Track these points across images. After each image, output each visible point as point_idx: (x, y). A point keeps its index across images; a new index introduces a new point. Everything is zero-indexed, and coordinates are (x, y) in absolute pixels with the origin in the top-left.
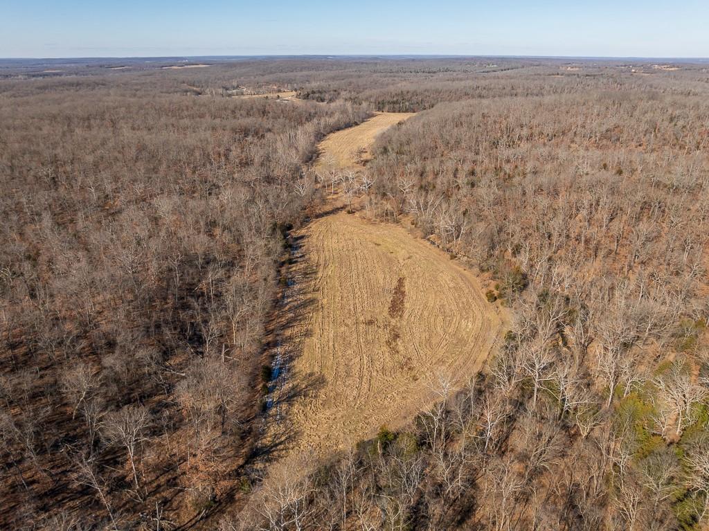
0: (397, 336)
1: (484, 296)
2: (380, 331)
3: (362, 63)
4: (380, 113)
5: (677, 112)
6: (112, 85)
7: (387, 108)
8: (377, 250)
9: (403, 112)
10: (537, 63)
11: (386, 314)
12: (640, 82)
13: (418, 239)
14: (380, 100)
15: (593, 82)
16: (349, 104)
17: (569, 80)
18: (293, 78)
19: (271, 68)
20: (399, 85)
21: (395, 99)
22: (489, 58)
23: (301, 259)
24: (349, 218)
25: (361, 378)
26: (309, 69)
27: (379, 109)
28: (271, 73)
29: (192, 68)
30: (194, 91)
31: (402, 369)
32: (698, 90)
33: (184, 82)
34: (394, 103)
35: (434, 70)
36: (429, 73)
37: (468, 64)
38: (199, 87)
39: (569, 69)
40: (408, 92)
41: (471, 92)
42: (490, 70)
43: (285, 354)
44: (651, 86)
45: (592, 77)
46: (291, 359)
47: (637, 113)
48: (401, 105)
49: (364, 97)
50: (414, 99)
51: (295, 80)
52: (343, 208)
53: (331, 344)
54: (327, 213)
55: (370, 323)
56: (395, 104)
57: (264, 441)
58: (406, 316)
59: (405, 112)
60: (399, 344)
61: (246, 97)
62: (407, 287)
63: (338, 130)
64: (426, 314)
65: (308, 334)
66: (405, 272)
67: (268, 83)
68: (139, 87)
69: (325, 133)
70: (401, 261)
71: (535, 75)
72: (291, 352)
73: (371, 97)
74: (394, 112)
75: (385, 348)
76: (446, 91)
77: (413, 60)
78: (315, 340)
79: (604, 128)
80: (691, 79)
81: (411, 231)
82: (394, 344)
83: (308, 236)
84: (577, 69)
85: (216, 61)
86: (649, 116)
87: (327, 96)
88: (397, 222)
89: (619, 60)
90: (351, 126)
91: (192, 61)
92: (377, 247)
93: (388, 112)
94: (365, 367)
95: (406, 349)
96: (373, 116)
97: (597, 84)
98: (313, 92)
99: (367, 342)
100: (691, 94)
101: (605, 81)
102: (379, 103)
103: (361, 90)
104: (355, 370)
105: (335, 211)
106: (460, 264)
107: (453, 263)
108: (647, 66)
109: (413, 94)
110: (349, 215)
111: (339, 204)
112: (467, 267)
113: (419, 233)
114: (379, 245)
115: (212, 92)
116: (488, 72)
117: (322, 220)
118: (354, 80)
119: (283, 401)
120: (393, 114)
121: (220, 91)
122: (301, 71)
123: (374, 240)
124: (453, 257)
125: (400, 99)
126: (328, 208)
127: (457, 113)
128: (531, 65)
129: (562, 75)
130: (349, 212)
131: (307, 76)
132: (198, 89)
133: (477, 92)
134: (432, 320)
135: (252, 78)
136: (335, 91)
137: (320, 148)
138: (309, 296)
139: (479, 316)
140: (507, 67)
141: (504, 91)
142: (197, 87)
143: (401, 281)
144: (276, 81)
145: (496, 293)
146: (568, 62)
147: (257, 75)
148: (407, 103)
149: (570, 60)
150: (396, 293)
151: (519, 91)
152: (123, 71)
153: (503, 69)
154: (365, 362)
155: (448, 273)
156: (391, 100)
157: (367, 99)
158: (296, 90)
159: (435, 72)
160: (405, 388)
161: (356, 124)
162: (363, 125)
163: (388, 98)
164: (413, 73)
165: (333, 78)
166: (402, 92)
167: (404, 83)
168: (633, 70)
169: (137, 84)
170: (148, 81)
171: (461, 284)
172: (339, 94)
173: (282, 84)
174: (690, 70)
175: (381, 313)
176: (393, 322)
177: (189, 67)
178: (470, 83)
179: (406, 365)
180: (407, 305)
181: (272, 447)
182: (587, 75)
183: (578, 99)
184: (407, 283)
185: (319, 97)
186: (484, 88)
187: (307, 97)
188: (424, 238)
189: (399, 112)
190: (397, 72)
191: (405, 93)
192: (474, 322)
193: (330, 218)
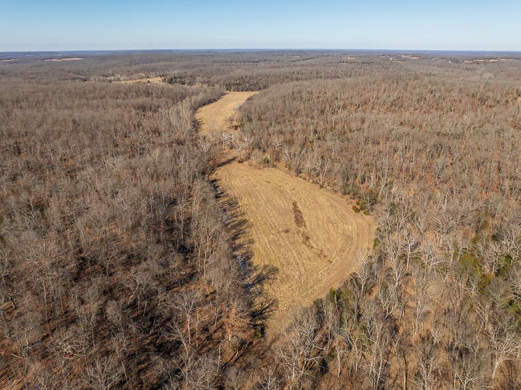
0: (308, 238)
1: (351, 210)
2: (296, 235)
3: (203, 56)
4: (228, 92)
5: (434, 87)
6: (10, 74)
7: (233, 88)
8: (270, 186)
9: (245, 91)
10: (327, 55)
11: (294, 225)
12: (399, 67)
13: (294, 177)
14: (227, 82)
15: (369, 67)
16: (205, 86)
17: (353, 66)
18: (156, 68)
19: (136, 60)
20: (237, 72)
21: (238, 82)
22: (291, 51)
23: (223, 195)
24: (240, 166)
25: (297, 264)
26: (164, 60)
27: (227, 89)
28: (136, 64)
29: (70, 61)
30: (81, 79)
31: (320, 257)
32: (435, 72)
33: (70, 72)
34: (237, 84)
35: (256, 60)
36: (253, 62)
37: (278, 55)
38: (83, 75)
39: (349, 58)
40: (246, 77)
41: (290, 76)
42: (295, 60)
43: (242, 255)
44: (406, 70)
45: (367, 64)
46: (248, 258)
47: (409, 88)
48: (243, 86)
49: (215, 81)
50: (252, 82)
51: (157, 69)
52: (234, 159)
53: (269, 246)
54: (224, 164)
55: (287, 231)
56: (239, 85)
57: (255, 308)
58: (308, 224)
59: (246, 91)
60: (311, 242)
61: (123, 82)
62: (300, 208)
63: (204, 105)
64: (320, 223)
65: (251, 242)
66: (294, 199)
67: (137, 72)
68: (35, 76)
69: (196, 107)
70: (289, 192)
71: (328, 63)
72: (245, 253)
73: (220, 80)
74: (238, 91)
75: (304, 246)
76: (273, 76)
77: (238, 53)
78: (257, 245)
79: (391, 99)
80: (428, 65)
81: (287, 173)
82: (308, 243)
83: (219, 180)
84: (354, 58)
85: (85, 55)
86: (417, 90)
87: (187, 81)
88: (274, 166)
89: (378, 52)
90: (212, 102)
91: (66, 55)
92: (268, 184)
93: (234, 91)
94: (297, 259)
95: (317, 245)
96: (224, 94)
97: (372, 69)
98: (175, 78)
99: (291, 243)
100: (432, 75)
101: (376, 66)
102: (227, 85)
103: (210, 75)
104: (292, 260)
105: (229, 162)
106: (328, 191)
107: (322, 190)
108: (398, 56)
109: (250, 78)
110: (241, 164)
111: (230, 157)
112: (333, 193)
113: (293, 173)
114: (269, 182)
115: (95, 79)
116: (294, 61)
117: (223, 167)
118: (203, 68)
119: (256, 283)
120: (238, 93)
121: (102, 78)
122: (159, 62)
123: (265, 179)
124: (322, 187)
125: (241, 82)
126: (223, 160)
127: (290, 91)
128: (323, 56)
129: (347, 63)
130: (239, 162)
131: (165, 66)
132: (83, 77)
133: (295, 76)
134: (326, 226)
135: (123, 67)
136: (191, 77)
137: (197, 118)
138: (240, 218)
139: (354, 222)
140: (307, 57)
141: (312, 75)
142: (81, 75)
143: (294, 204)
144: (143, 70)
145: (358, 207)
146: (346, 53)
147: (126, 65)
148: (247, 85)
149: (346, 52)
150: (295, 212)
151: (323, 74)
152: (11, 63)
153: (304, 59)
154: (296, 255)
155: (323, 197)
156: (235, 83)
157: (217, 82)
158: (161, 77)
159: (257, 62)
160: (326, 268)
161: (215, 100)
162: (220, 102)
163: (233, 82)
164: (242, 63)
165: (186, 67)
166: (242, 77)
167: (240, 70)
168: (391, 59)
169: (32, 74)
170: (40, 71)
171: (334, 203)
172: (195, 79)
173: (149, 72)
174: (425, 58)
175: (291, 224)
176: (301, 229)
177: (66, 59)
178: (287, 70)
179: (321, 254)
180: (305, 219)
181: (263, 311)
182: (363, 63)
183: (369, 80)
184: (299, 205)
185: (180, 81)
186: (298, 73)
187: (171, 81)
188: (297, 176)
189: (242, 91)
190: (231, 62)
191: (244, 77)
192: (352, 225)
193: (227, 166)
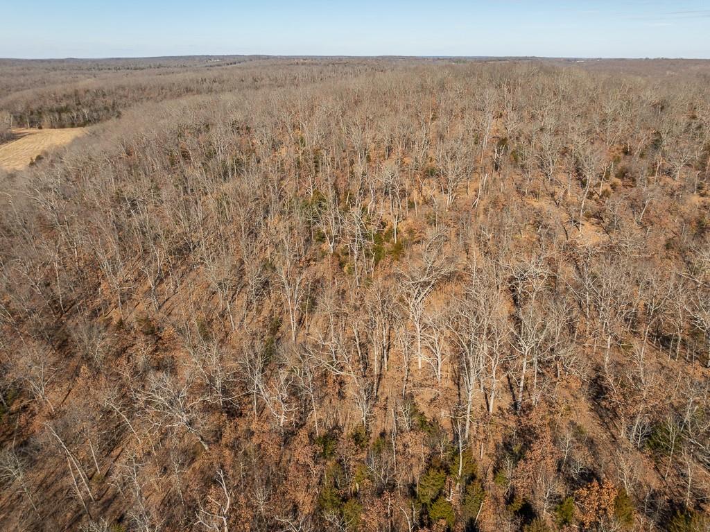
4: (34, 130)
7: (46, 119)
9: (79, 126)
14: (34, 107)
21: (62, 104)
27: (32, 125)
34: (60, 111)
40: (87, 91)
41: (194, 86)
48: (75, 114)
50: (99, 102)
56: (63, 115)
73: (16, 103)
74: (63, 127)
93: (52, 127)
102: (32, 113)
120: (58, 131)
125: (72, 102)
133: (205, 85)
140: (232, 61)
148: (86, 111)
153: (228, 62)
156: (56, 106)
163: (50, 104)
166: (76, 91)
186: (214, 81)
191: (82, 93)
